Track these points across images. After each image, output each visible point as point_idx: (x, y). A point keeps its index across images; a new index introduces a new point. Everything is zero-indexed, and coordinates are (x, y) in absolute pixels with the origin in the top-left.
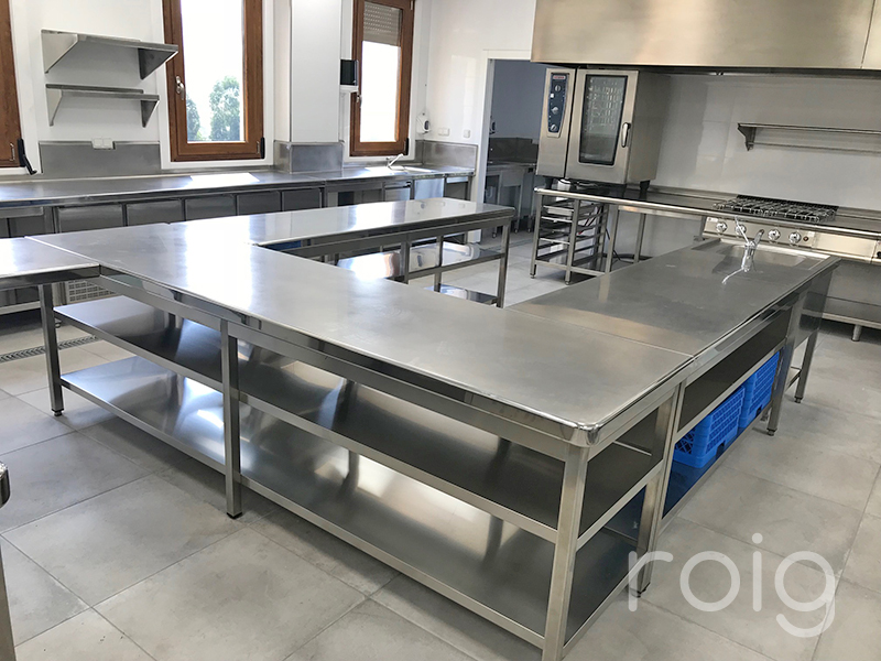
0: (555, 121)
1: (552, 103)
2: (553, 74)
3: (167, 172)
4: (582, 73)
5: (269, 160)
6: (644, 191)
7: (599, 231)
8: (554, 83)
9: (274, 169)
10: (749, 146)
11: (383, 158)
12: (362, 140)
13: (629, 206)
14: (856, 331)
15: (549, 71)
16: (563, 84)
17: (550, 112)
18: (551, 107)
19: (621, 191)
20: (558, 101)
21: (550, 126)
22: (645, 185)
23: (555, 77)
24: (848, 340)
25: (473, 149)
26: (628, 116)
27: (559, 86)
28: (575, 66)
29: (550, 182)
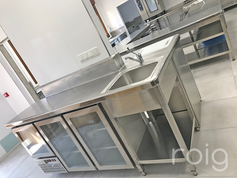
0: (141, 8)
1: (139, 5)
6: (165, 12)
7: (160, 26)
13: (164, 16)
17: (139, 7)
19: (162, 14)
21: (141, 10)
22: (164, 11)
25: (123, 27)
27: (139, 2)
29: (146, 21)
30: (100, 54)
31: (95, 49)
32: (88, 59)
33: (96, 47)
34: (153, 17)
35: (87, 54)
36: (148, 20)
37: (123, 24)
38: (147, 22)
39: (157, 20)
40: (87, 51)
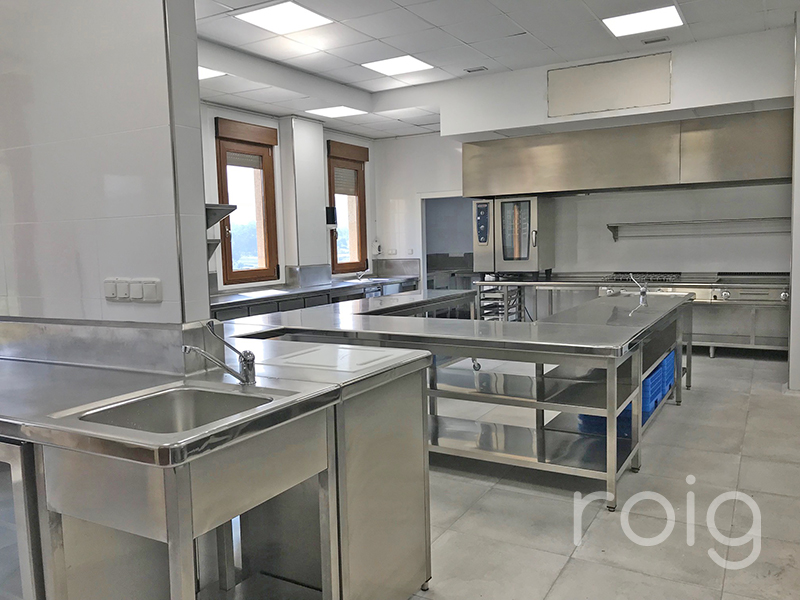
0: (483, 235)
1: (479, 223)
2: (478, 204)
3: (221, 292)
4: (498, 202)
5: (282, 280)
6: (549, 276)
7: (520, 308)
8: (479, 210)
9: (285, 286)
10: (616, 238)
11: (354, 274)
12: (339, 262)
13: (543, 286)
14: (711, 351)
15: (475, 202)
16: (486, 210)
17: (479, 229)
18: (478, 226)
19: (536, 276)
20: (483, 221)
21: (480, 238)
22: (548, 272)
23: (480, 206)
24: (708, 358)
25: (415, 261)
26: (534, 226)
27: (483, 213)
28: (493, 198)
29: (482, 276)
30: (159, 302)
31: (153, 282)
32: (125, 300)
33: (158, 280)
34: (509, 273)
35: (129, 286)
36: (489, 273)
37: (419, 253)
38: (484, 280)
39: (519, 287)
40: (134, 280)
